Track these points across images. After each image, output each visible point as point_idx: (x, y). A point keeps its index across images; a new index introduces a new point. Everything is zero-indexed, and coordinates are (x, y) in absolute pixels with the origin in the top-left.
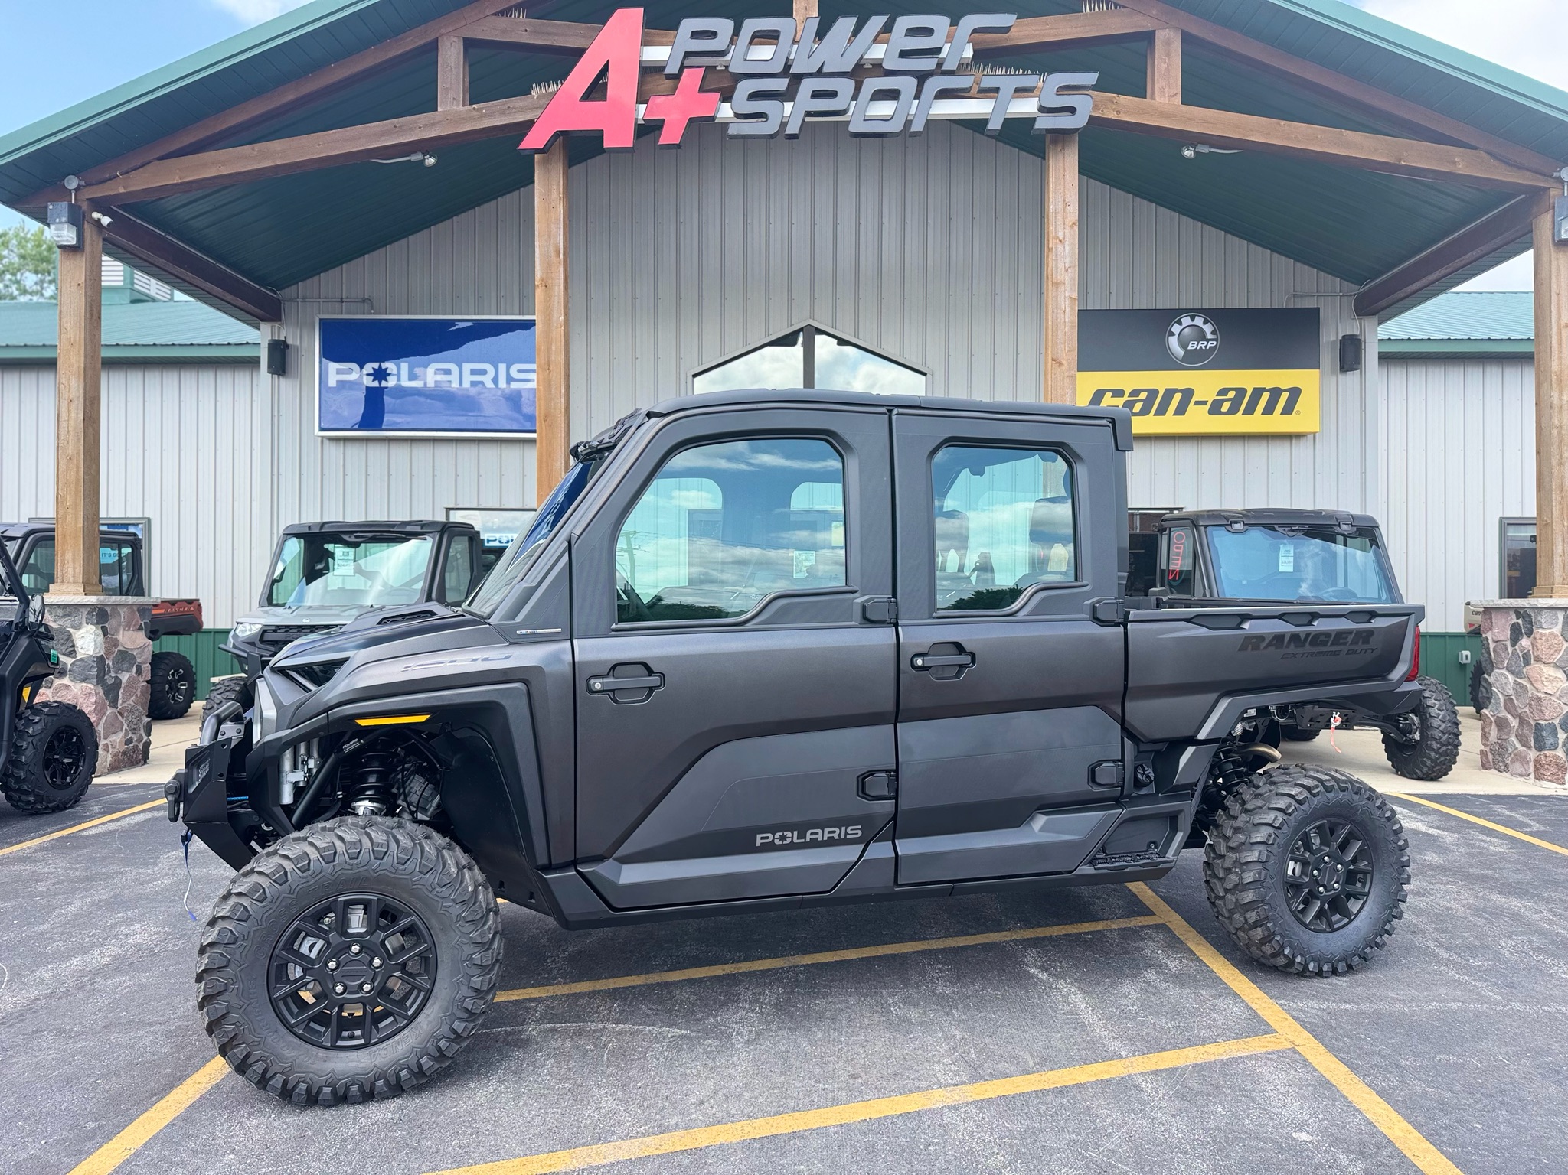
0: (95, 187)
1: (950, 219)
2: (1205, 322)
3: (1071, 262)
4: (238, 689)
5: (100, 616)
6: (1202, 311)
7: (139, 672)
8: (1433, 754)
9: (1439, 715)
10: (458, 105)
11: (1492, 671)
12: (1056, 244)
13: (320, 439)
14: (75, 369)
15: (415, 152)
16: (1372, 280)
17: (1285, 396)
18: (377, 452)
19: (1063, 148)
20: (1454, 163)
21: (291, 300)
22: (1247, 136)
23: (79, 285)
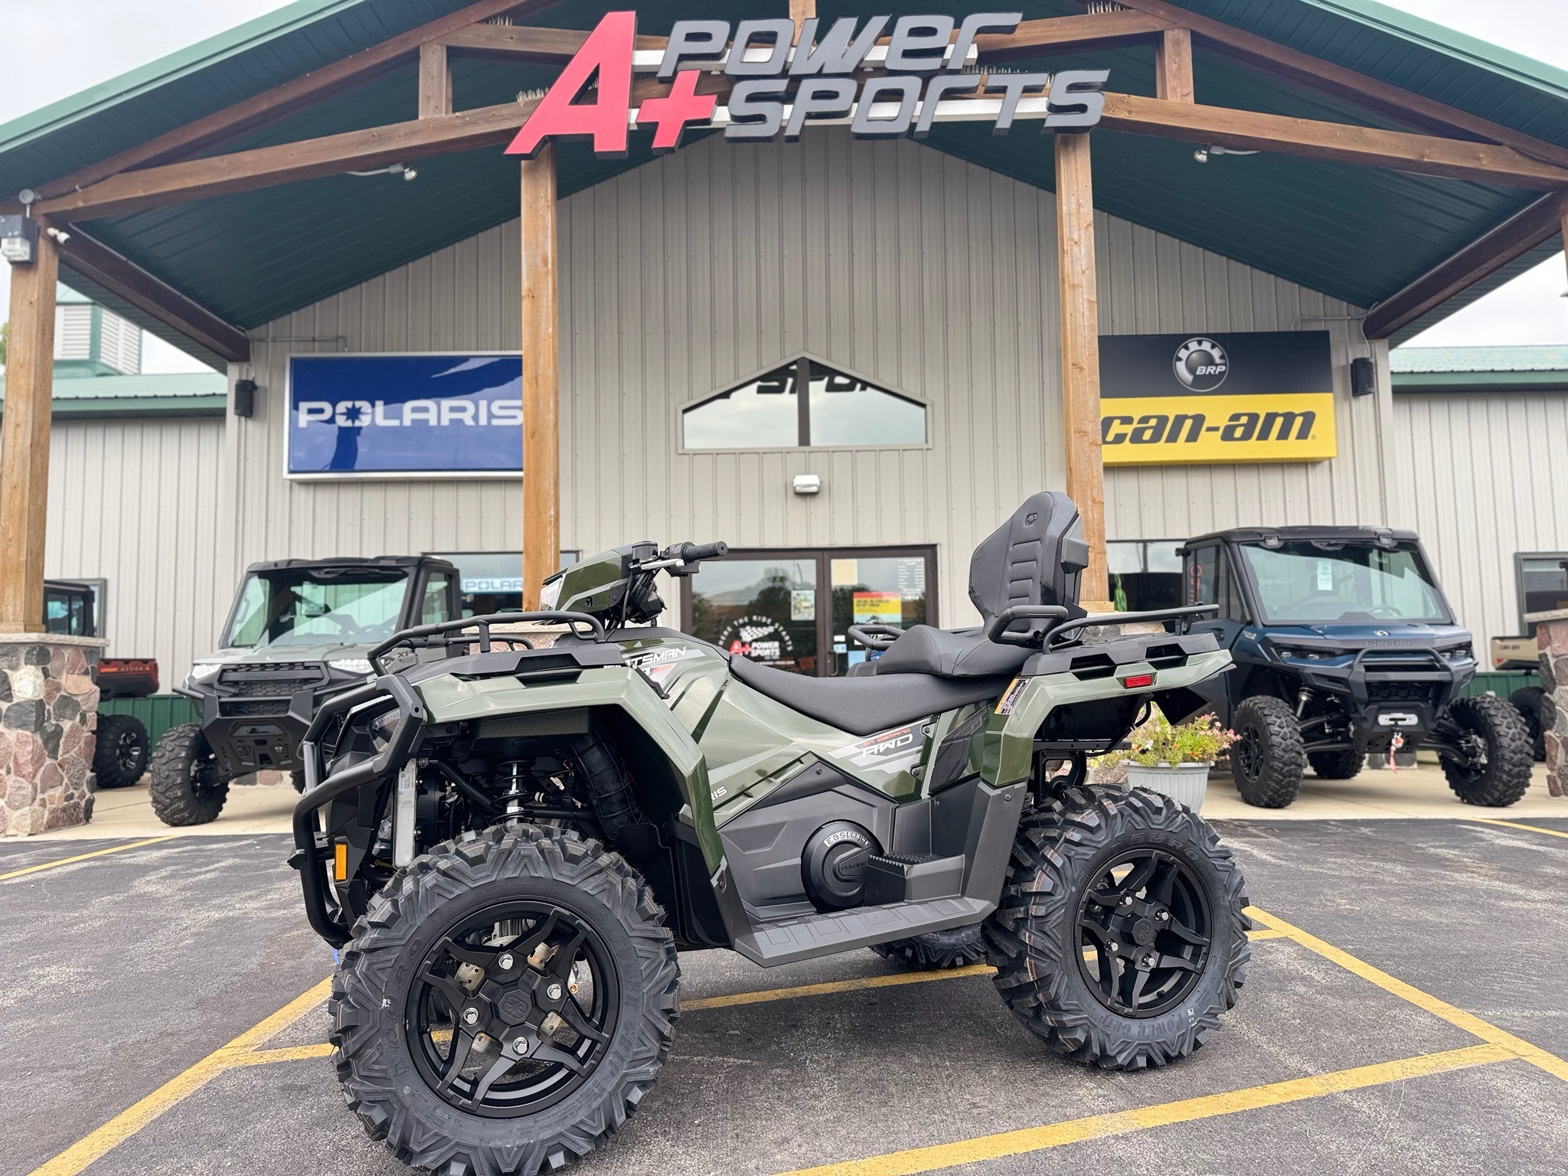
0: (52, 202)
1: (946, 248)
2: (1213, 347)
3: (1088, 264)
4: (192, 735)
5: (41, 655)
6: (1208, 336)
7: (83, 721)
8: (1505, 777)
9: (1508, 733)
10: (440, 113)
11: (1554, 688)
12: (1072, 246)
13: (288, 482)
14: (24, 391)
15: (394, 163)
16: (1381, 302)
17: (1299, 421)
18: (349, 496)
19: (1075, 149)
20: (1479, 159)
21: (261, 340)
22: (1264, 134)
23: (31, 303)
